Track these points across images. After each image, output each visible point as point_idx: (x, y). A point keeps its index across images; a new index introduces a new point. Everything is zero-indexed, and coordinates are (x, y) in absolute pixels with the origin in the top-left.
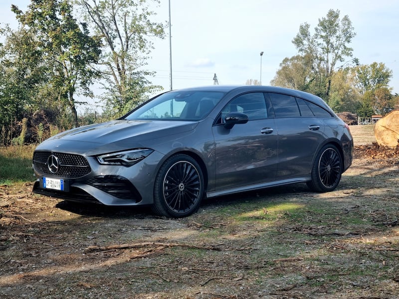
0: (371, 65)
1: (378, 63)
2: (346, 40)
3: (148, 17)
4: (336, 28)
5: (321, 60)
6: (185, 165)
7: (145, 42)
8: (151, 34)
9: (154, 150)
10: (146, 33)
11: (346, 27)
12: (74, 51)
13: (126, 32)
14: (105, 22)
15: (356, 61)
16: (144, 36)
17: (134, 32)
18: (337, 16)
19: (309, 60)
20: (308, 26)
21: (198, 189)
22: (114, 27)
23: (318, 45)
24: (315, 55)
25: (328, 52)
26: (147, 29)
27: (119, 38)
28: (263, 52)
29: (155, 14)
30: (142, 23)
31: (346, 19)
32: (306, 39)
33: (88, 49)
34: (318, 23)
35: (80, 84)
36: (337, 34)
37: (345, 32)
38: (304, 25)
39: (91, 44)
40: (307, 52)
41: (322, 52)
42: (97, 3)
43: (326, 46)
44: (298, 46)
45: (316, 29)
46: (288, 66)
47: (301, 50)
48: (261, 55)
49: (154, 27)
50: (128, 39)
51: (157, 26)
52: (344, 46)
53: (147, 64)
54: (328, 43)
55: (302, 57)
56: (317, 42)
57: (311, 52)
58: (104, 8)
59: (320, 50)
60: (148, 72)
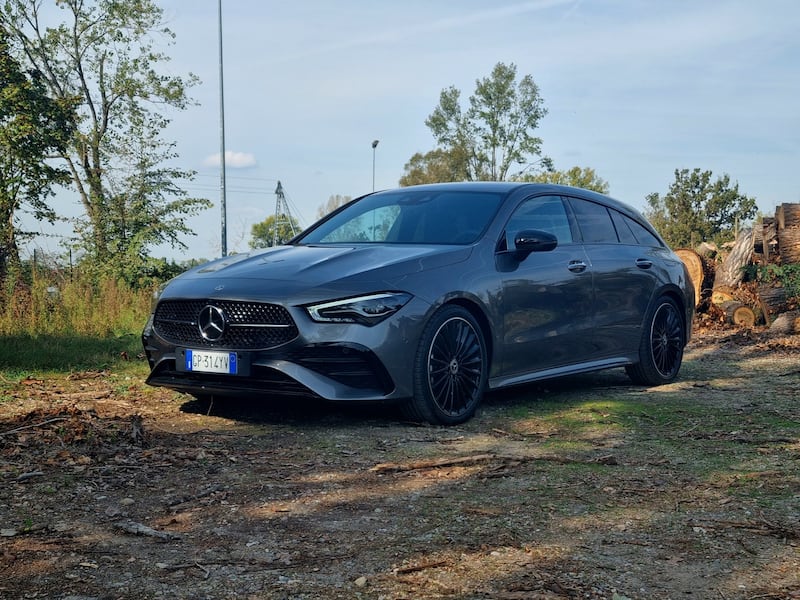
0: (569, 173)
1: (582, 169)
2: (528, 122)
3: (152, 65)
4: (511, 99)
5: (483, 159)
6: (460, 325)
7: (146, 113)
8: (157, 99)
9: (413, 296)
10: (146, 96)
11: (529, 98)
12: (21, 128)
13: (104, 95)
14: (57, 72)
15: (547, 162)
16: (141, 103)
17: (121, 94)
18: (511, 77)
19: (460, 159)
20: (456, 93)
21: (477, 371)
22: (79, 83)
23: (477, 130)
24: (470, 150)
25: (495, 144)
26: (149, 88)
27: (88, 106)
28: (377, 142)
29: (168, 59)
30: (139, 76)
31: (527, 81)
32: (453, 118)
33: (47, 123)
34: (476, 88)
35: (26, 196)
36: (513, 110)
37: (527, 106)
38: (449, 91)
39: (56, 115)
40: (455, 143)
41: (483, 144)
42: (43, 33)
43: (491, 132)
44: (438, 132)
45: (473, 100)
46: (421, 170)
47: (443, 140)
48: (375, 146)
49: (164, 84)
50: (106, 107)
51: (171, 84)
52: (525, 133)
53: (176, 155)
54: (495, 127)
55: (446, 154)
56: (474, 125)
57: (463, 144)
58: (56, 43)
59: (479, 139)
60: (179, 171)
